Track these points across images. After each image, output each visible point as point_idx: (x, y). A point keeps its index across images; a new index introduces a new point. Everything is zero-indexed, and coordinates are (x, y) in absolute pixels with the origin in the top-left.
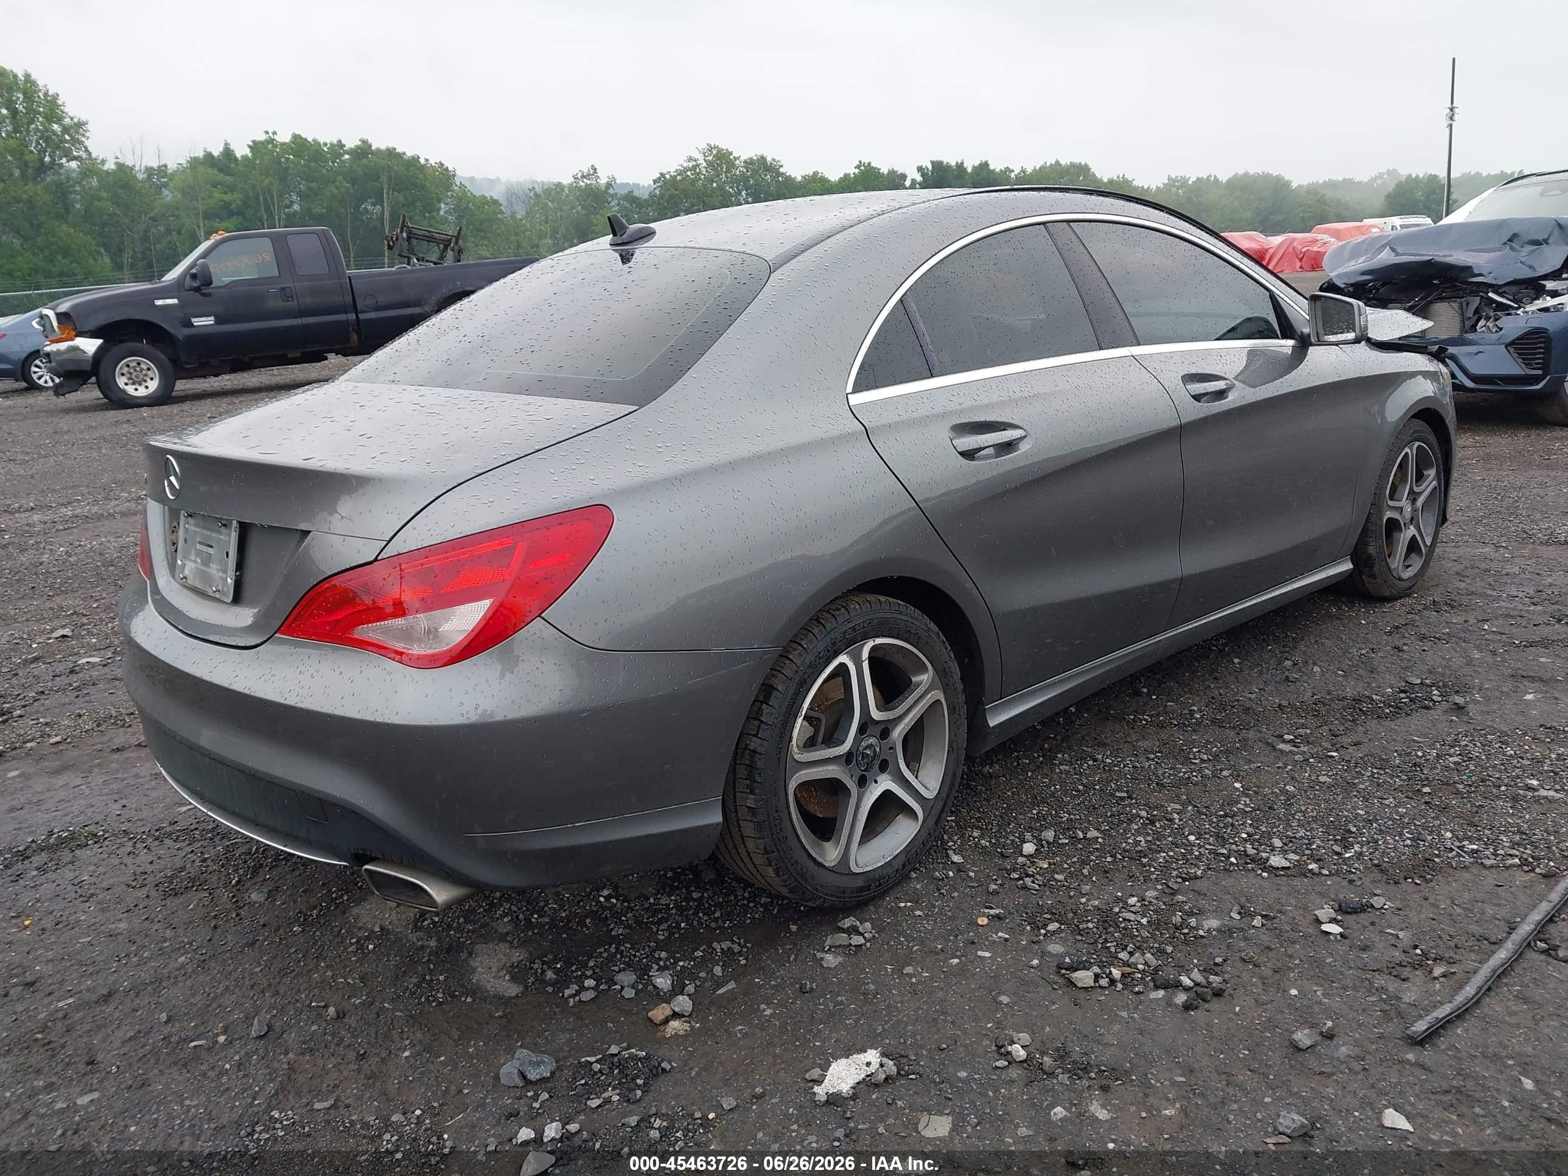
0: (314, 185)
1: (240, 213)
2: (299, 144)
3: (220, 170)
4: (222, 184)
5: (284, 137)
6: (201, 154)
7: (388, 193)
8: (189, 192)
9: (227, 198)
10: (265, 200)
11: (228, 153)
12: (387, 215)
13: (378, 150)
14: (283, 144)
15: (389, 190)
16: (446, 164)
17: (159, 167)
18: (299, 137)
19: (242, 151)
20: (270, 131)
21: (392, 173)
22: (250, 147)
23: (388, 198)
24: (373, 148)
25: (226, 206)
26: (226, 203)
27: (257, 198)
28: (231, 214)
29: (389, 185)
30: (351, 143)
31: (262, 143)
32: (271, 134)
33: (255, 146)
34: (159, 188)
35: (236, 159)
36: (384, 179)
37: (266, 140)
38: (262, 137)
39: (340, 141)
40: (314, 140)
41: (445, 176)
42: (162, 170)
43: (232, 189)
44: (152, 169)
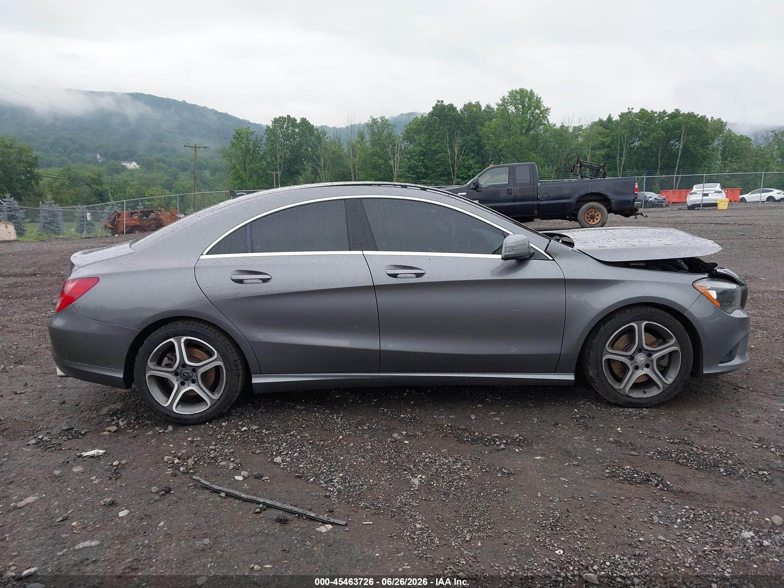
0: (646, 133)
1: (609, 147)
2: (643, 112)
3: (604, 127)
4: (603, 134)
5: (636, 110)
6: (597, 120)
7: (684, 136)
8: (588, 138)
9: (604, 140)
10: (621, 141)
11: (610, 119)
12: (681, 147)
13: (684, 114)
14: (636, 114)
15: (684, 134)
16: (722, 119)
17: (579, 126)
18: (644, 110)
19: (616, 118)
20: (631, 108)
21: (689, 126)
22: (620, 116)
23: (683, 138)
24: (681, 113)
25: (603, 143)
26: (603, 142)
27: (617, 139)
28: (605, 147)
29: (685, 131)
30: (670, 111)
31: (626, 114)
32: (630, 109)
33: (622, 116)
34: (577, 136)
35: (612, 121)
36: (683, 129)
37: (628, 112)
38: (626, 111)
39: (664, 111)
40: (651, 111)
41: (719, 125)
42: (580, 128)
43: (608, 136)
44: (576, 127)
